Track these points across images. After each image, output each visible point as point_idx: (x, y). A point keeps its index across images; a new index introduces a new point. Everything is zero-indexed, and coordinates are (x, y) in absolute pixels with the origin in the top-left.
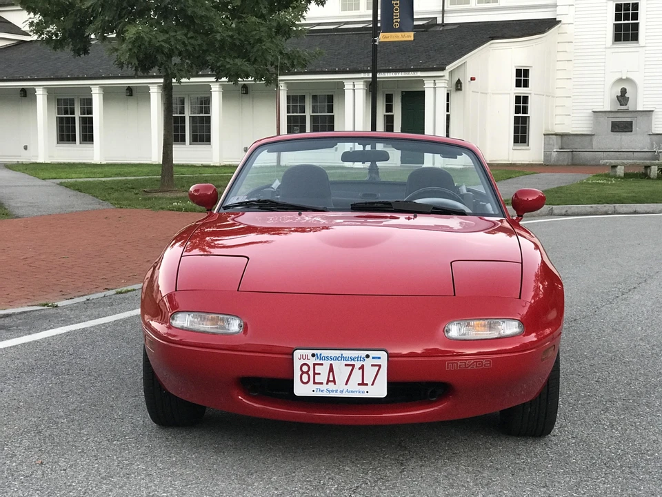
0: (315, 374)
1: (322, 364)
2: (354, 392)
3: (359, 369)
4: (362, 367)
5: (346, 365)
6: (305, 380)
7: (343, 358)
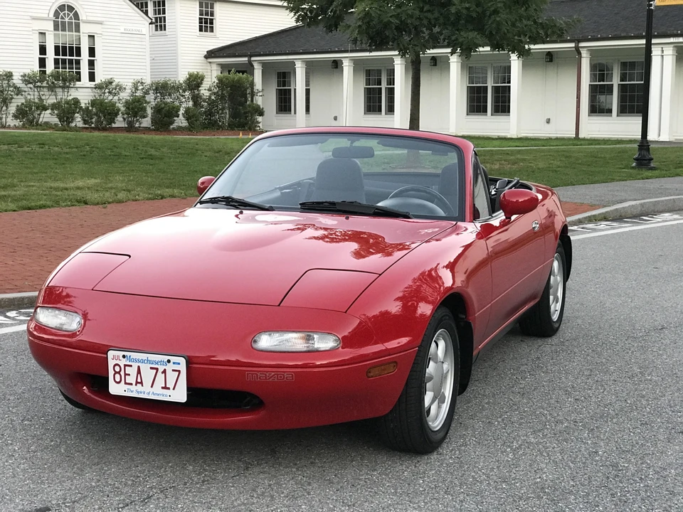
0: (126, 374)
1: (131, 366)
2: (158, 395)
3: (162, 373)
4: (164, 372)
5: (151, 368)
6: (118, 380)
7: (149, 361)
